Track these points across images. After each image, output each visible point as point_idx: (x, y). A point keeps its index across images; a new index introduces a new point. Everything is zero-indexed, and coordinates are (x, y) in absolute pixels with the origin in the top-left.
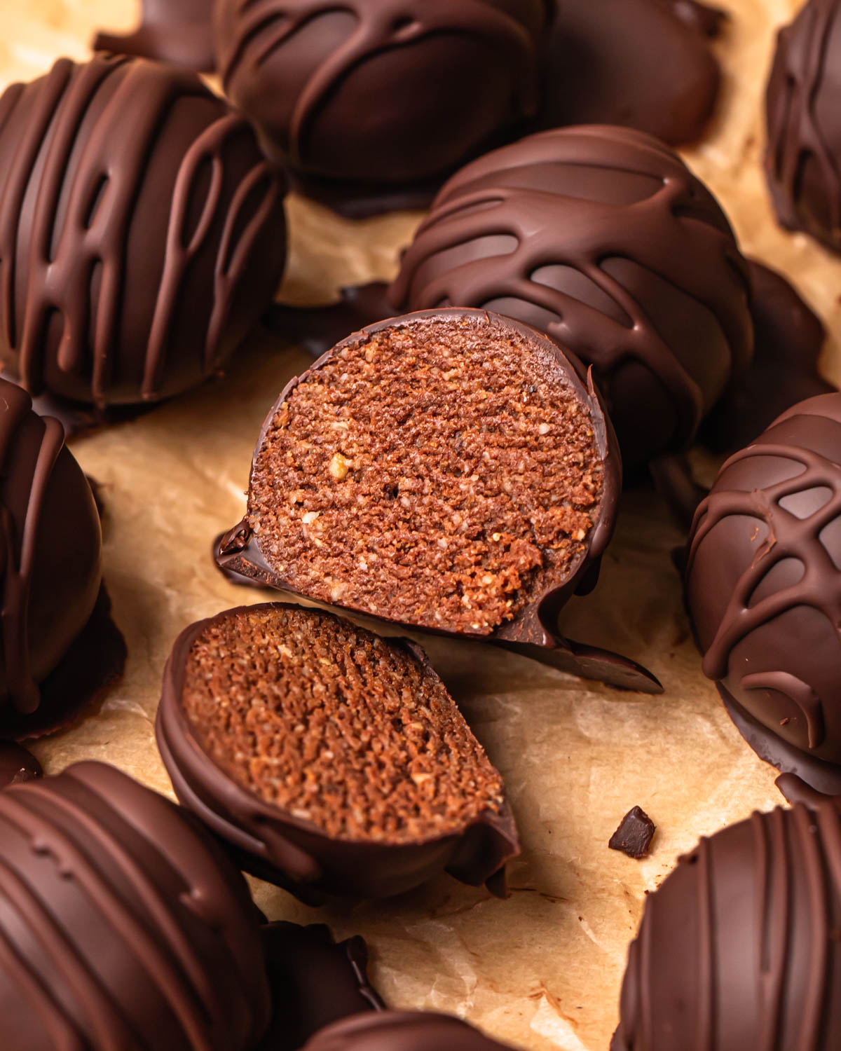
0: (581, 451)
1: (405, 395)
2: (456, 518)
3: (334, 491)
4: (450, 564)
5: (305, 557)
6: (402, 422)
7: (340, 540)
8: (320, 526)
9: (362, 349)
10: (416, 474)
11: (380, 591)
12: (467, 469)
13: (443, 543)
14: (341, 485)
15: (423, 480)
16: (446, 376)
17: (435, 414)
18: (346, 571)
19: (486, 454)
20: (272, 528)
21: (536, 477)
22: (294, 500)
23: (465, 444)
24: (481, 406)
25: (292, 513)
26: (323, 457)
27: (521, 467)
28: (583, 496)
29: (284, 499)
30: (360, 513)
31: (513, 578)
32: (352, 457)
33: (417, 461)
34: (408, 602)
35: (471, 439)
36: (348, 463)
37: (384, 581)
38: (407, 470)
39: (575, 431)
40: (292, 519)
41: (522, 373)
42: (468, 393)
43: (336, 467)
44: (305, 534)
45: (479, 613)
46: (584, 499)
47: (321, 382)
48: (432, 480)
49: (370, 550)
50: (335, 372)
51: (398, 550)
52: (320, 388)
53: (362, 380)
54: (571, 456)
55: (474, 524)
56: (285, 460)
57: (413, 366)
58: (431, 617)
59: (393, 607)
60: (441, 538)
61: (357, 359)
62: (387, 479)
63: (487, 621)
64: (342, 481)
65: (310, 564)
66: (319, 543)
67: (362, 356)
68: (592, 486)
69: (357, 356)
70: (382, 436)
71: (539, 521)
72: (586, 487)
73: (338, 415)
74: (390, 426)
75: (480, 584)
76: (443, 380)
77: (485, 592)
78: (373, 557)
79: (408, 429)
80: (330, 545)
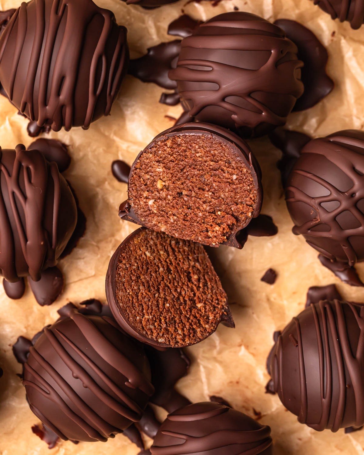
0: (249, 186)
1: (183, 161)
2: (204, 206)
3: (159, 193)
4: (203, 221)
5: (151, 216)
6: (182, 170)
7: (163, 211)
8: (155, 206)
9: (166, 142)
10: (189, 189)
11: (178, 229)
12: (207, 189)
13: (200, 214)
14: (162, 191)
15: (191, 192)
16: (198, 155)
17: (194, 168)
18: (166, 222)
19: (214, 185)
20: (138, 206)
21: (232, 194)
22: (145, 195)
23: (206, 180)
24: (211, 167)
25: (145, 200)
26: (154, 181)
27: (227, 190)
28: (250, 202)
29: (141, 195)
30: (170, 202)
31: (226, 228)
32: (164, 182)
33: (189, 184)
34: (189, 234)
35: (208, 178)
36: (164, 184)
37: (180, 226)
38: (186, 188)
39: (246, 178)
40: (145, 202)
41: (225, 156)
42: (206, 162)
43: (159, 185)
44: (150, 208)
45: (215, 239)
46: (250, 203)
47: (151, 153)
48: (194, 192)
49: (174, 215)
50: (156, 150)
51: (184, 216)
52: (151, 155)
53: (166, 154)
54: (245, 187)
55: (211, 209)
56: (140, 182)
57: (185, 151)
58: (198, 239)
59: (184, 235)
60: (199, 213)
61: (164, 146)
62: (178, 190)
63: (218, 242)
64: (162, 190)
65: (153, 219)
66: (155, 212)
67: (166, 145)
68: (253, 198)
69: (164, 145)
70: (175, 175)
71: (234, 209)
72: (251, 198)
73: (158, 166)
74: (178, 171)
75: (215, 230)
76: (196, 156)
77: (216, 233)
78: (175, 218)
79: (185, 173)
80: (159, 213)
